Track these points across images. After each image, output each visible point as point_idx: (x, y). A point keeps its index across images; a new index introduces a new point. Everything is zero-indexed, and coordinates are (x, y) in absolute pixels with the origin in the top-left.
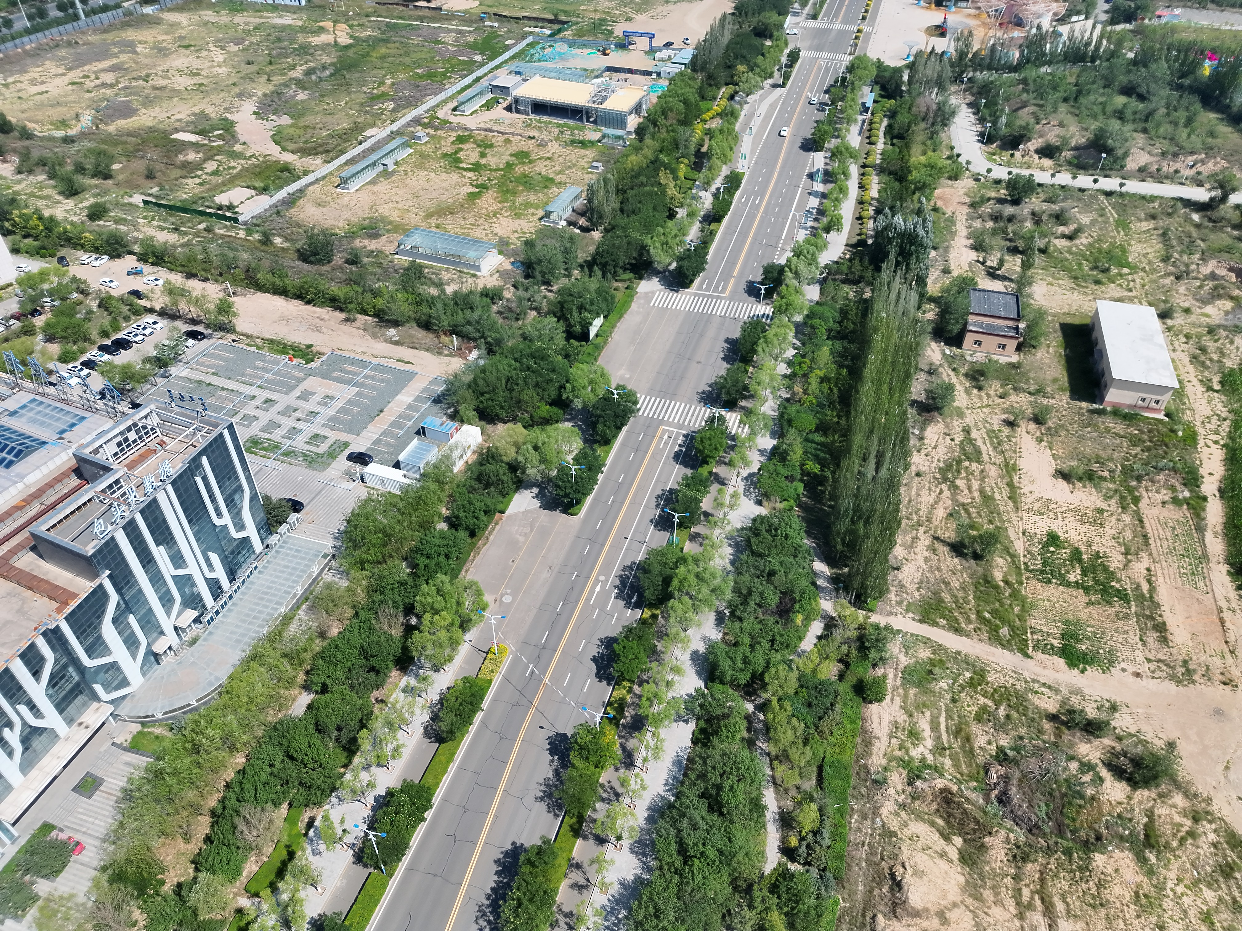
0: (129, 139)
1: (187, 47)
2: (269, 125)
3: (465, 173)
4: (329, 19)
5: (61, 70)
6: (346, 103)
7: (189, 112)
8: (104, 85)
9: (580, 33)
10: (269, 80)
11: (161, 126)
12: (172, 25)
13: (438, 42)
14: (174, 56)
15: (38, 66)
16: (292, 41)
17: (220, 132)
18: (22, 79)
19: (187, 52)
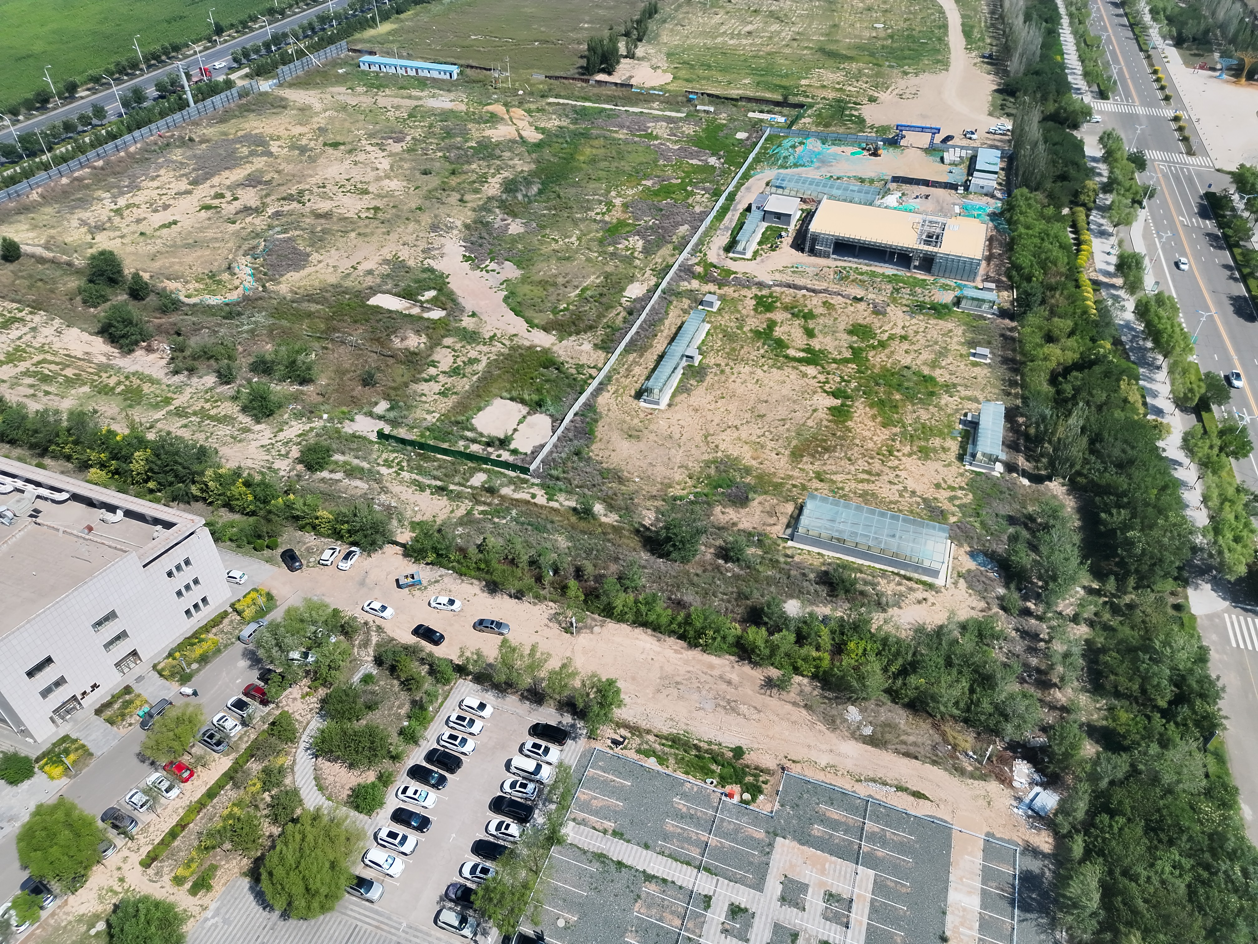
0: (314, 307)
1: (335, 145)
2: (493, 280)
3: (803, 368)
4: (497, 101)
5: (183, 185)
6: (579, 239)
7: (378, 259)
8: (247, 210)
9: (823, 121)
10: (461, 200)
11: (348, 283)
12: (302, 110)
13: (650, 136)
14: (322, 161)
15: (153, 179)
16: (465, 134)
17: (433, 293)
18: (136, 200)
19: (338, 153)
